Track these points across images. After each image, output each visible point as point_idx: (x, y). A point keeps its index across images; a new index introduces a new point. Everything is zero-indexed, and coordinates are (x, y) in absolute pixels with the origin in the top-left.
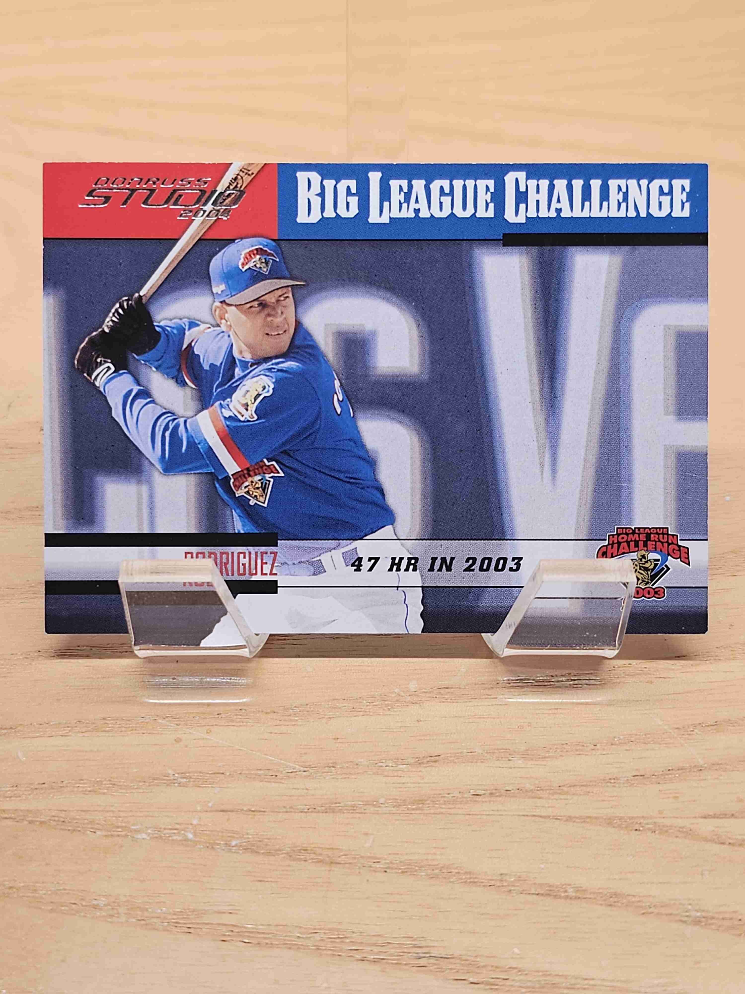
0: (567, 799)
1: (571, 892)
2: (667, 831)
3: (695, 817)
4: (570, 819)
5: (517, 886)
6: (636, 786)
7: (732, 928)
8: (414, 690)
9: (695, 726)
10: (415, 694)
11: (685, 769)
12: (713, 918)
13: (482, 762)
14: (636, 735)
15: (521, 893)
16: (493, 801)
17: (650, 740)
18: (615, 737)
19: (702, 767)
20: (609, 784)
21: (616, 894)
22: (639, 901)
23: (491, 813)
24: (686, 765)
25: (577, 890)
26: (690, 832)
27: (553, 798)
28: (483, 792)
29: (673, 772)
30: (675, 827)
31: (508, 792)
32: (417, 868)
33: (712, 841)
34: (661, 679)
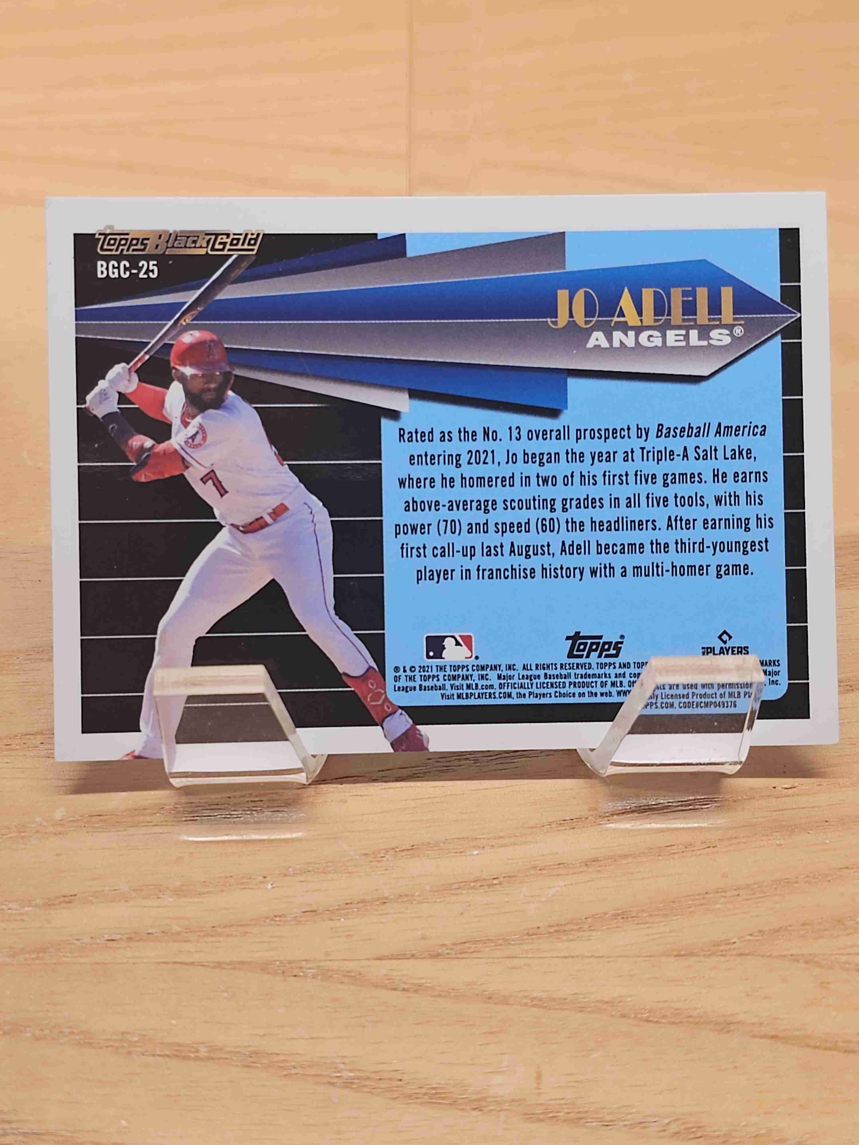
0: (219, 942)
1: (203, 1052)
2: (331, 977)
3: (367, 959)
4: (219, 965)
5: (141, 1047)
6: (304, 924)
7: (389, 1090)
8: (60, 818)
9: (387, 851)
10: (60, 823)
11: (366, 902)
12: (368, 1078)
13: (126, 901)
14: (316, 863)
15: (143, 1055)
16: (129, 947)
17: (330, 869)
18: (290, 867)
19: (387, 898)
20: (272, 922)
21: (256, 1053)
22: (283, 1061)
23: (125, 961)
24: (368, 898)
25: (212, 1049)
26: (358, 976)
27: (202, 940)
28: (120, 936)
29: (353, 906)
30: (343, 972)
31: (150, 936)
32: (22, 1028)
33: (385, 987)
34: (357, 797)
